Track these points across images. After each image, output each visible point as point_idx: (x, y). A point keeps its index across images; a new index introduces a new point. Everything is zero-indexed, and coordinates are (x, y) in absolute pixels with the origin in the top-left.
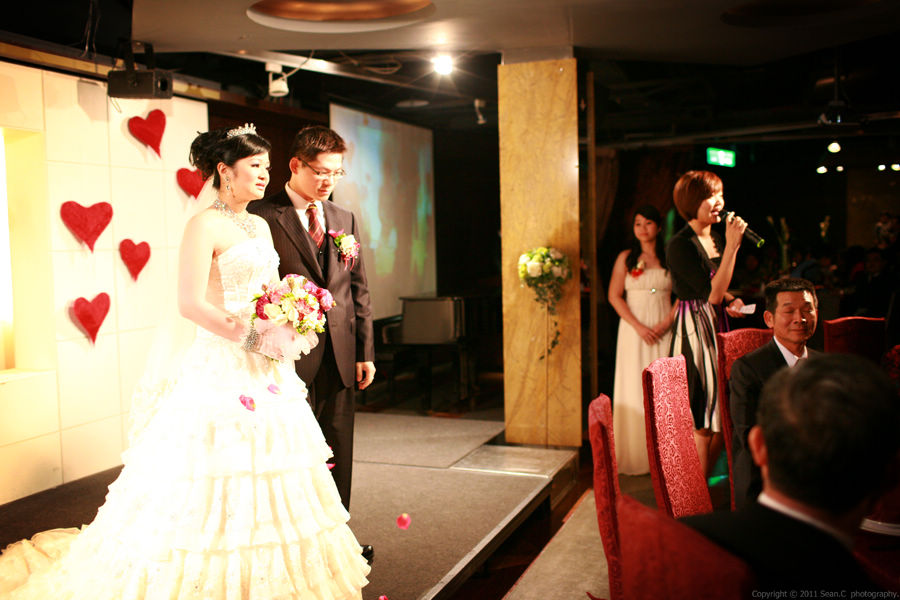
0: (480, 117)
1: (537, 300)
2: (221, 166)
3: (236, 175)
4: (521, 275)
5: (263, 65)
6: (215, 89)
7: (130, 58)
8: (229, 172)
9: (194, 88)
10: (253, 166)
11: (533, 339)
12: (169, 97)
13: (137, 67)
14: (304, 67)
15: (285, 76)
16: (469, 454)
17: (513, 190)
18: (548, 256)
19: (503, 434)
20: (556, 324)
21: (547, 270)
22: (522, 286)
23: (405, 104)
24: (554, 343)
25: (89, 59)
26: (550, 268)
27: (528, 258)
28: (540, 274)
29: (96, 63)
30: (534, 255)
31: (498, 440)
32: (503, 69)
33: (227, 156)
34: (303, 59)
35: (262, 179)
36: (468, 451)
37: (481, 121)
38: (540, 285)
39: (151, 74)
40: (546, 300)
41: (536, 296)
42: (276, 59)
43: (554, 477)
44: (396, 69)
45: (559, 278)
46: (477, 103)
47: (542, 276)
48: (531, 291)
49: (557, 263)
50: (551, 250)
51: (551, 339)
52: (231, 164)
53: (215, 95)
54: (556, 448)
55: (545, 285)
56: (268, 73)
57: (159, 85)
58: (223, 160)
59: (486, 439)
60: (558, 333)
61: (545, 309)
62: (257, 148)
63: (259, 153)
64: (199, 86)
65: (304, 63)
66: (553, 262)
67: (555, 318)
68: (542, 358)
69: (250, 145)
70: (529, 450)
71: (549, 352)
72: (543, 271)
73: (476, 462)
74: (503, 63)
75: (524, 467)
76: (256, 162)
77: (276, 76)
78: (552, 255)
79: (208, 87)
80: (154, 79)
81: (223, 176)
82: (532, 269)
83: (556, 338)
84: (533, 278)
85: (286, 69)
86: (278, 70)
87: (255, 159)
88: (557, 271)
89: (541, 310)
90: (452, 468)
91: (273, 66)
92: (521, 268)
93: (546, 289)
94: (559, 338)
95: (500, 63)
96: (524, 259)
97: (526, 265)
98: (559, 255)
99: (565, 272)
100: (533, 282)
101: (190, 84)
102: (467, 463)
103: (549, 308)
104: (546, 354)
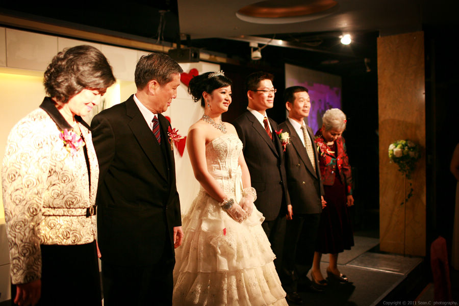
0: (368, 68)
1: (400, 170)
2: (204, 94)
3: (212, 98)
4: (390, 156)
5: (248, 44)
6: (224, 57)
7: (179, 42)
8: (209, 97)
9: (213, 57)
10: (222, 93)
11: (397, 192)
12: (198, 62)
13: (182, 47)
14: (270, 44)
15: (260, 49)
16: (357, 257)
17: (385, 108)
18: (406, 145)
19: (378, 246)
20: (411, 184)
21: (405, 154)
22: (391, 162)
23: (326, 63)
24: (410, 196)
25: (160, 44)
26: (408, 152)
27: (394, 146)
28: (401, 156)
29: (163, 46)
30: (398, 144)
31: (375, 250)
32: (380, 40)
33: (208, 88)
34: (269, 40)
35: (227, 100)
36: (357, 255)
37: (368, 70)
38: (401, 162)
39: (189, 50)
40: (405, 171)
41: (399, 168)
42: (255, 40)
43: (408, 275)
44: (320, 43)
45: (413, 159)
46: (366, 60)
47: (402, 157)
48: (396, 165)
49: (412, 150)
50: (408, 142)
51: (408, 193)
52: (210, 92)
53: (223, 60)
54: (410, 256)
55: (404, 162)
56: (251, 47)
57: (193, 55)
58: (206, 90)
59: (368, 249)
60: (412, 190)
61: (404, 176)
62: (224, 84)
63: (226, 86)
64: (216, 56)
65: (270, 42)
66: (409, 148)
67: (410, 181)
68: (402, 203)
69: (220, 81)
70: (393, 257)
71: (407, 200)
72: (403, 154)
73: (362, 262)
74: (380, 37)
75: (390, 268)
76: (224, 91)
77: (255, 49)
78: (409, 145)
79: (220, 56)
80: (190, 52)
81: (206, 99)
82: (397, 152)
83: (411, 192)
84: (398, 158)
85: (260, 45)
86: (256, 46)
87: (224, 89)
88: (411, 153)
89: (402, 176)
90: (347, 265)
91: (254, 44)
92: (390, 152)
93: (405, 164)
94: (413, 193)
95: (378, 36)
96: (392, 147)
97: (393, 150)
98: (413, 145)
99: (417, 155)
100: (397, 160)
101: (211, 55)
102: (356, 262)
103: (407, 176)
104: (404, 202)
